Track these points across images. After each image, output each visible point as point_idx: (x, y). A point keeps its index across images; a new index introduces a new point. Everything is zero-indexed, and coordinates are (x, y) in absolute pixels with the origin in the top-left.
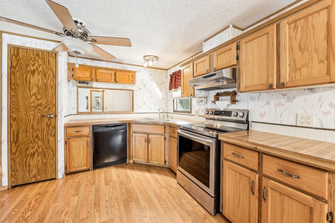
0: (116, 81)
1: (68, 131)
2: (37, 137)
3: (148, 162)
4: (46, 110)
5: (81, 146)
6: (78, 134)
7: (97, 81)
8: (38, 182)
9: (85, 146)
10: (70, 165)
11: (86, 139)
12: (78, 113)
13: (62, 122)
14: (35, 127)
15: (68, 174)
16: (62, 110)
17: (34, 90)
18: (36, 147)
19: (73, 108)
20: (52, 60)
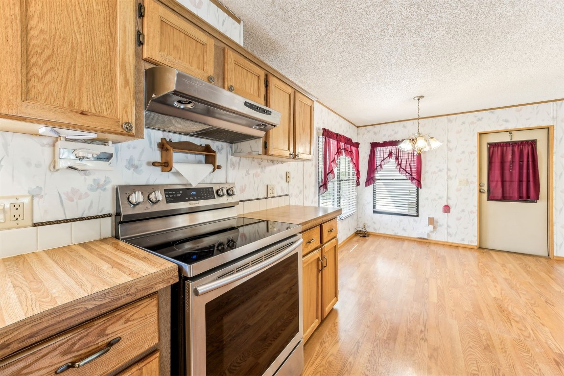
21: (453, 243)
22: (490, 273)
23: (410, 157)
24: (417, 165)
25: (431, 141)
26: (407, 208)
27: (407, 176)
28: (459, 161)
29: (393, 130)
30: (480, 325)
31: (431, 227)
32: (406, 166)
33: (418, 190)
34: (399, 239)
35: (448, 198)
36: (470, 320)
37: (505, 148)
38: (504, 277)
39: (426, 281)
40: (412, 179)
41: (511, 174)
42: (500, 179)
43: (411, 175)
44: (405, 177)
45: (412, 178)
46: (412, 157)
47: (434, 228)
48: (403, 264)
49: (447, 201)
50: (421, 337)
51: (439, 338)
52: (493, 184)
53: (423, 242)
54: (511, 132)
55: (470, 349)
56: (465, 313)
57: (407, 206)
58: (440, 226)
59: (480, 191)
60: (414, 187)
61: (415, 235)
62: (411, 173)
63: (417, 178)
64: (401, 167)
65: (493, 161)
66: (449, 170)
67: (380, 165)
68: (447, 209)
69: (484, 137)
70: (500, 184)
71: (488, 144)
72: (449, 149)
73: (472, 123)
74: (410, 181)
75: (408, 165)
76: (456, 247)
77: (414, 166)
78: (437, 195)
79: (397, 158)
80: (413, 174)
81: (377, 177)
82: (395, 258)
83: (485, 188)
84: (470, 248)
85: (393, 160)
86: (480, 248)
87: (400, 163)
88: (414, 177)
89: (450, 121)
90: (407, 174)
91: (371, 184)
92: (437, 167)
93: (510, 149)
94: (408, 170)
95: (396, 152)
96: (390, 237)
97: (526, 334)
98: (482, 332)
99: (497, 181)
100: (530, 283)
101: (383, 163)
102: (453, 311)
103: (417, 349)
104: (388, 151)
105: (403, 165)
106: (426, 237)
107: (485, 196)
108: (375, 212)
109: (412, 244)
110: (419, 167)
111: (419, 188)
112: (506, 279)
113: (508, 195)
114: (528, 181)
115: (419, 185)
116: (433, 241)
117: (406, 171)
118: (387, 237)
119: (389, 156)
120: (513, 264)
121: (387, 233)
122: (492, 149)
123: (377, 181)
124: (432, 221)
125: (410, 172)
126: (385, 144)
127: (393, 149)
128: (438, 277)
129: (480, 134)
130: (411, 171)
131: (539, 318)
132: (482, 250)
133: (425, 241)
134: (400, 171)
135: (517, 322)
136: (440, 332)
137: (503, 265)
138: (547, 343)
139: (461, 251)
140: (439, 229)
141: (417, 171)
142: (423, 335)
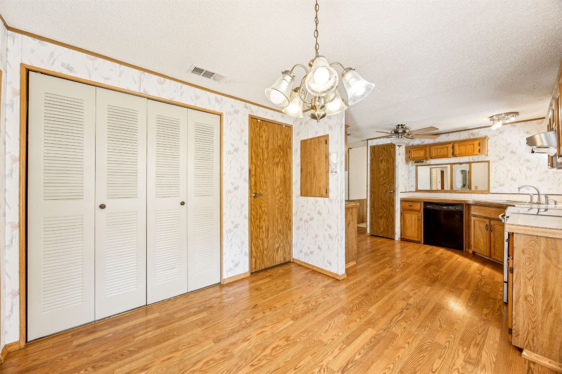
0: (454, 155)
1: (403, 205)
2: (383, 205)
3: (490, 256)
4: (389, 186)
5: (413, 219)
6: (410, 208)
7: (431, 158)
8: (384, 237)
9: (417, 220)
10: (404, 233)
11: (417, 213)
12: (417, 191)
13: (399, 196)
14: (383, 198)
15: (403, 239)
16: (398, 187)
17: (382, 173)
18: (383, 212)
19: (413, 186)
20: (392, 150)
50: (410, 306)
136: (391, 307)
142: (408, 307)
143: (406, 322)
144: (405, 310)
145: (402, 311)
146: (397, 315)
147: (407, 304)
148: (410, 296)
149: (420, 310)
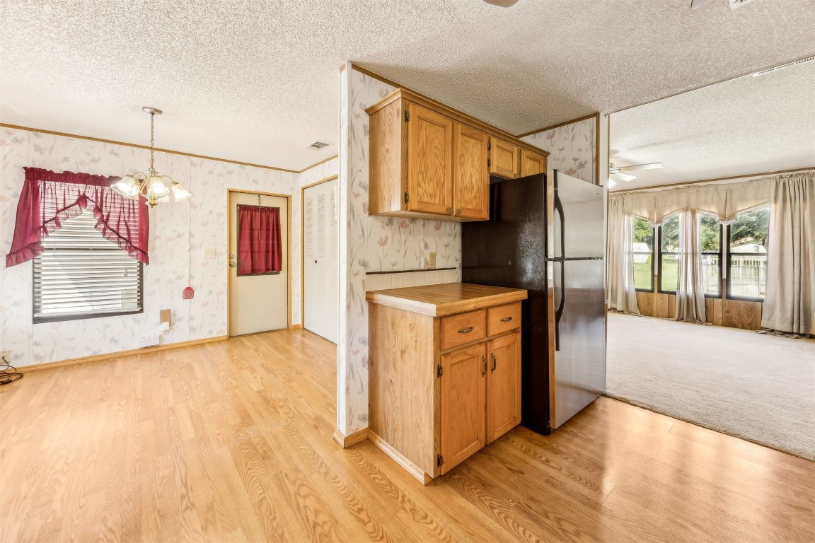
21: (198, 340)
22: (247, 365)
23: (126, 210)
24: (141, 225)
25: (174, 188)
26: (120, 301)
27: (120, 243)
28: (205, 224)
29: (88, 154)
30: (252, 433)
31: (166, 324)
32: (118, 225)
33: (141, 267)
34: (103, 360)
35: (191, 277)
36: (241, 435)
37: (254, 213)
38: (260, 363)
39: (171, 412)
40: (131, 249)
41: (260, 244)
42: (249, 250)
43: (128, 241)
44: (115, 245)
45: (132, 246)
46: (131, 211)
47: (171, 325)
48: (123, 403)
49: (189, 282)
50: (184, 507)
51: (211, 488)
52: (243, 255)
53: (150, 352)
54: (259, 195)
55: (250, 471)
56: (233, 428)
57: (120, 297)
58: (180, 320)
59: (230, 265)
60: (135, 262)
61: (136, 345)
62: (129, 238)
63: (140, 248)
64: (107, 227)
65: (243, 227)
66: (191, 235)
67: (56, 219)
68: (189, 293)
69: (234, 195)
70: (249, 255)
71: (238, 205)
72: (192, 206)
73: (221, 175)
74: (126, 253)
75: (122, 223)
76: (201, 345)
77: (135, 226)
78: (174, 273)
79: (98, 210)
80: (133, 241)
81: (44, 245)
82: (102, 399)
83: (235, 260)
84: (218, 341)
85: (88, 213)
86: (230, 337)
87: (105, 218)
88: (135, 245)
89: (193, 164)
90: (121, 240)
91: (26, 259)
92: (174, 231)
93: (258, 214)
94: (123, 232)
95: (97, 197)
96: (80, 365)
97: (291, 415)
98: (255, 441)
99: (247, 252)
100: (281, 360)
101: (61, 215)
102: (219, 434)
103: (183, 532)
104: (77, 193)
105: (112, 223)
106: (156, 342)
107: (235, 270)
108: (36, 321)
109: (132, 363)
110: (144, 228)
111: (144, 264)
112: (262, 365)
113: (257, 268)
114: (273, 252)
115: (144, 258)
116: (167, 346)
117: (118, 234)
118: (73, 365)
119: (77, 202)
120: (263, 344)
121: (72, 357)
122: (242, 212)
123: (46, 253)
124: (166, 316)
125: (126, 236)
126: (67, 177)
127: (90, 191)
128: (188, 397)
129: (231, 192)
130: (129, 234)
131: (296, 392)
132: (232, 340)
133: (154, 350)
134: (104, 233)
135: (282, 407)
136: (209, 478)
137: (256, 350)
138: (306, 413)
139: (209, 348)
140: (177, 325)
141: (141, 235)
142: (186, 501)
143: (163, 478)
144: (184, 491)
145: (186, 486)
146: (186, 474)
147: (193, 505)
148: (210, 528)
149: (161, 517)
